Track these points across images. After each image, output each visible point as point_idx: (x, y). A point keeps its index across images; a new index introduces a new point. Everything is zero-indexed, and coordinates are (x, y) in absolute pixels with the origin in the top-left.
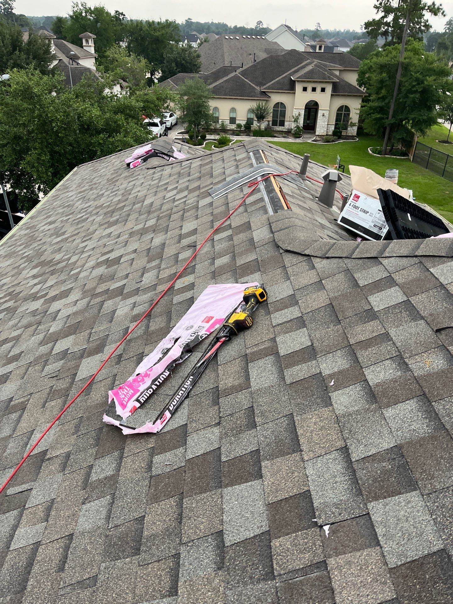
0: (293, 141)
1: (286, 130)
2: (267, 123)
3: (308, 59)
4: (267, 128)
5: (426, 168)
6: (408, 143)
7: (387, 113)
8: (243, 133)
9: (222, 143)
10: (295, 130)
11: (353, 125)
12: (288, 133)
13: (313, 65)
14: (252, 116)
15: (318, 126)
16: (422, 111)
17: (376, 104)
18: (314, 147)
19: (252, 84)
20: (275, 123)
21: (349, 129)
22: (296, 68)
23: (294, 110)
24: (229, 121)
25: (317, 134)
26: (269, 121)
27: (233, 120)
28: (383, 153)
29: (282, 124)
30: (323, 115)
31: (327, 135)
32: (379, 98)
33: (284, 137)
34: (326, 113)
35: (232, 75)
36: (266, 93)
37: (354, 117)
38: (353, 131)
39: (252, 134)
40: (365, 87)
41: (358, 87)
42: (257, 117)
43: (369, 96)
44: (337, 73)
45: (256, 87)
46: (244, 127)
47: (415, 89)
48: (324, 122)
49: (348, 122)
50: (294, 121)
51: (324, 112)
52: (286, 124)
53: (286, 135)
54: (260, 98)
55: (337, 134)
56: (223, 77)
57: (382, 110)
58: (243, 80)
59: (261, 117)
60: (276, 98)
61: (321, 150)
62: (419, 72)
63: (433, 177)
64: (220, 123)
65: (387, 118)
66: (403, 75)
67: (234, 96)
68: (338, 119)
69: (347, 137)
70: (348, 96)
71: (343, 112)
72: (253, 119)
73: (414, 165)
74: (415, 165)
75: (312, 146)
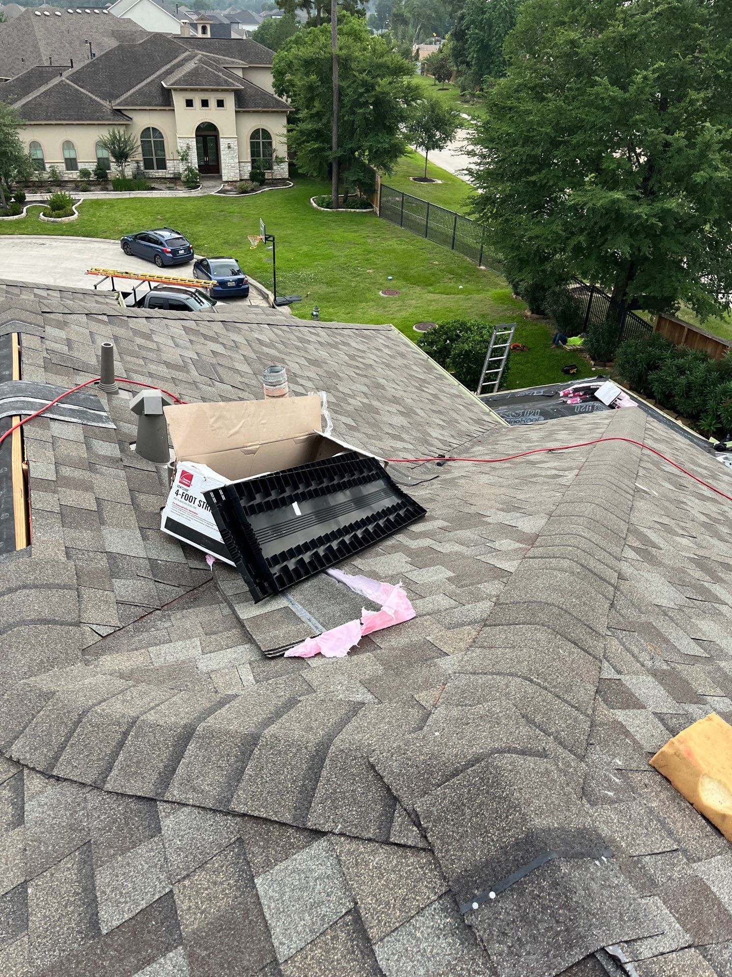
0: (186, 195)
1: (172, 176)
2: (136, 165)
3: (186, 50)
4: (137, 175)
5: (401, 226)
6: (369, 187)
7: (328, 140)
8: (94, 185)
9: (59, 207)
10: (186, 176)
11: (280, 161)
12: (175, 180)
13: (196, 60)
14: (105, 154)
15: (223, 165)
16: (380, 134)
17: (307, 126)
18: (223, 202)
19: (94, 97)
20: (148, 164)
21: (275, 168)
22: (168, 66)
23: (178, 140)
24: (64, 164)
25: (225, 178)
26: (137, 162)
27: (71, 164)
28: (334, 205)
29: (162, 165)
30: (229, 147)
31: (241, 180)
32: (312, 116)
33: (170, 189)
34: (234, 144)
35: (56, 81)
36: (123, 112)
37: (280, 148)
38: (282, 170)
39: (111, 187)
40: (288, 97)
41: (276, 96)
42: (115, 157)
43: (297, 111)
44: (240, 73)
45: (102, 102)
46: (95, 175)
47: (362, 100)
48: (232, 158)
49: (271, 156)
50: (182, 160)
51: (229, 141)
52: (169, 164)
53: (172, 185)
54: (113, 120)
55: (258, 177)
56: (40, 86)
57: (320, 135)
58: (77, 90)
59: (121, 156)
60: (142, 121)
61: (235, 208)
62: (365, 71)
63: (413, 240)
64: (48, 170)
65: (331, 149)
66: (343, 77)
67: (64, 120)
68: (254, 153)
69: (275, 182)
70: (264, 112)
71: (261, 141)
72: (107, 159)
73: (382, 221)
74: (385, 221)
75: (219, 202)
